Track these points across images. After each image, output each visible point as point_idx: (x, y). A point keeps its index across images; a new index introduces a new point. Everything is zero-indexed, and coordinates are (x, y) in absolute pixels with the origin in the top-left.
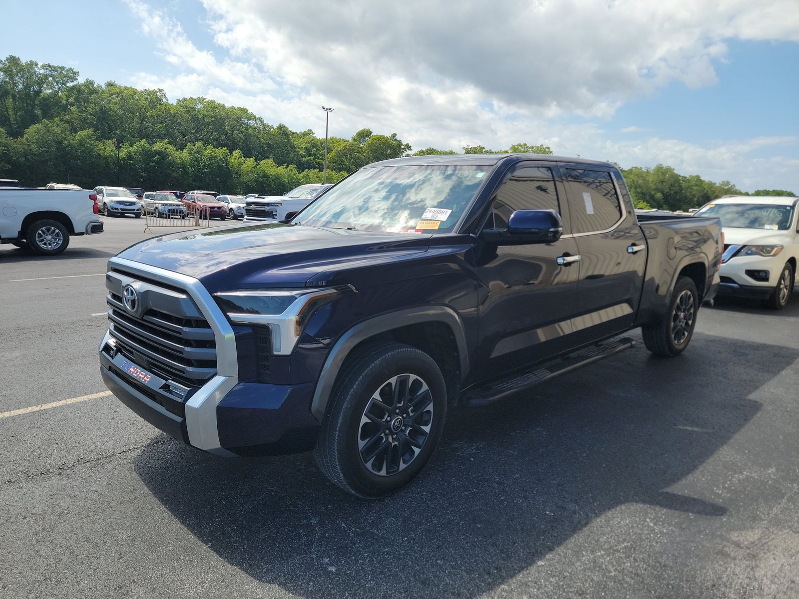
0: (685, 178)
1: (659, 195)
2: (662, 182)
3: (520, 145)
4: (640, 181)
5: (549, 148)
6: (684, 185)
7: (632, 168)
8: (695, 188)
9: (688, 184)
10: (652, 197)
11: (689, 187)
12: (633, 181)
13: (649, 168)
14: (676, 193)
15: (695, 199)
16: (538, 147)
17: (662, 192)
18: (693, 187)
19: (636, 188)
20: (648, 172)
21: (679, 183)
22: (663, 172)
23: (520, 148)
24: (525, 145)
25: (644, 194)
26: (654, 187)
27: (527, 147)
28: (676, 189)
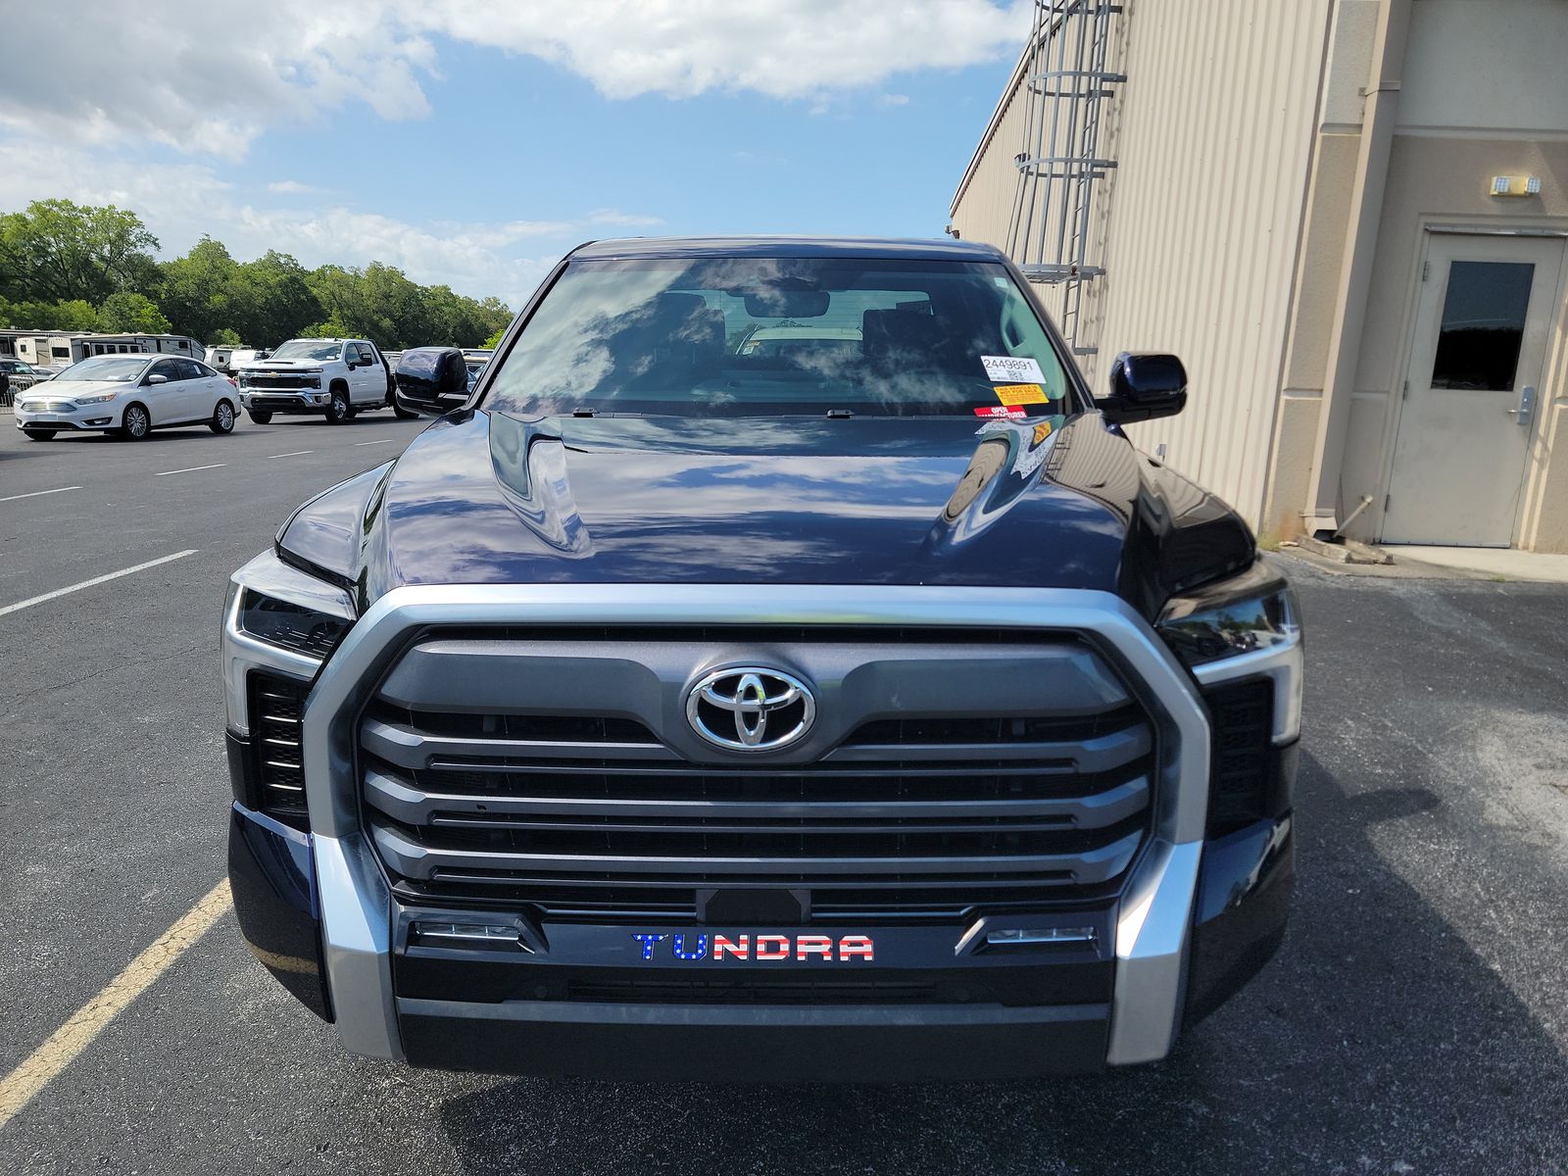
0: (426, 290)
1: (387, 323)
2: (387, 296)
3: (53, 203)
4: (347, 295)
5: (132, 214)
6: (426, 303)
7: (323, 267)
8: (446, 309)
9: (434, 302)
10: (376, 326)
11: (437, 308)
12: (332, 293)
13: (359, 269)
14: (415, 318)
15: (450, 330)
16: (103, 211)
17: (392, 318)
18: (444, 308)
19: (341, 308)
20: (357, 276)
21: (418, 300)
22: (386, 279)
23: (55, 209)
24: (67, 203)
25: (358, 320)
26: (374, 307)
27: (75, 209)
28: (414, 311)
